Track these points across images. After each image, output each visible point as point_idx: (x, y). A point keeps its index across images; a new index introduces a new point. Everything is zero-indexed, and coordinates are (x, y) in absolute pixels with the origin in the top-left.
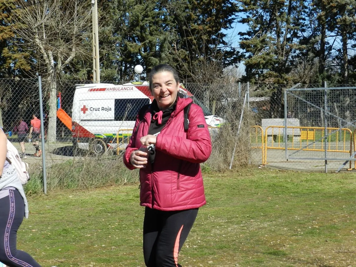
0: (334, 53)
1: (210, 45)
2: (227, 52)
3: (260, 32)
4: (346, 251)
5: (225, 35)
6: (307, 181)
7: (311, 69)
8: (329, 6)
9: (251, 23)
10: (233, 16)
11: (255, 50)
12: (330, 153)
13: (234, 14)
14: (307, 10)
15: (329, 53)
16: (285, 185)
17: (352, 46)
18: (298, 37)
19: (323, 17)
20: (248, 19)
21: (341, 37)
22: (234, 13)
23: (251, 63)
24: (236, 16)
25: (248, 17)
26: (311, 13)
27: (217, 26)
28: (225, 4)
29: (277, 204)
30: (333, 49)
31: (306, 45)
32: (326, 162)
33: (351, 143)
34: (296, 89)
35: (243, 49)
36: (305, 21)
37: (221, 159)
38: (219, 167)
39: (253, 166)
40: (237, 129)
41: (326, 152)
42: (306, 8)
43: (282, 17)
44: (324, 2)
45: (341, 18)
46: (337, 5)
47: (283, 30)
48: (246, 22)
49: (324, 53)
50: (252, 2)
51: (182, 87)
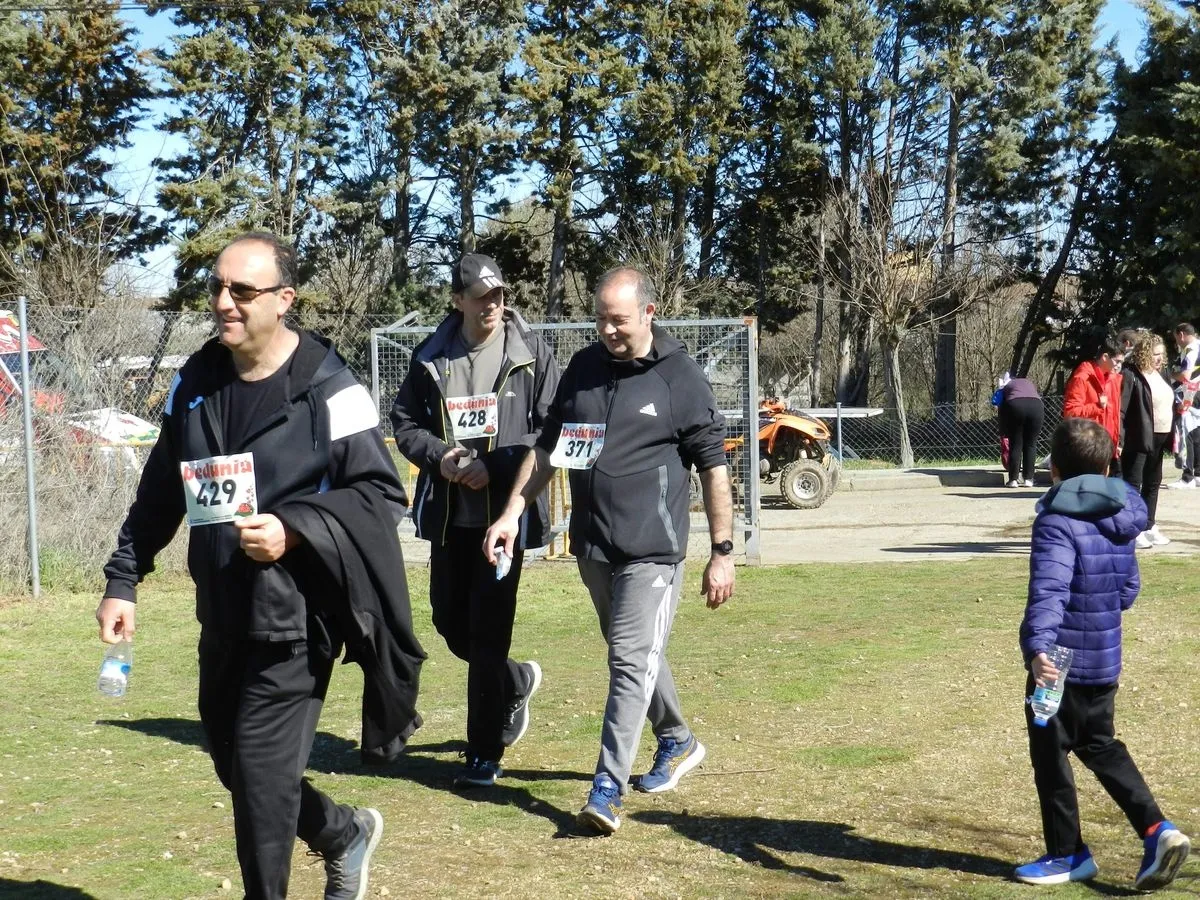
0: (433, 227)
1: (61, 196)
2: (112, 219)
3: (220, 159)
5: (109, 167)
7: (371, 270)
8: (426, 91)
9: (194, 131)
10: (135, 111)
11: (207, 212)
13: (136, 105)
14: (355, 101)
15: (419, 229)
17: (487, 210)
18: (328, 179)
19: (409, 123)
20: (186, 121)
21: (451, 183)
22: (135, 100)
23: (198, 251)
24: (143, 110)
25: (186, 113)
26: (365, 109)
27: (85, 137)
28: (110, 72)
30: (433, 215)
31: (361, 201)
34: (406, 330)
35: (169, 208)
36: (347, 134)
42: (351, 93)
43: (288, 119)
44: (412, 78)
45: (462, 128)
46: (450, 89)
47: (285, 155)
48: (180, 128)
49: (406, 227)
50: (199, 71)
51: (10, 323)
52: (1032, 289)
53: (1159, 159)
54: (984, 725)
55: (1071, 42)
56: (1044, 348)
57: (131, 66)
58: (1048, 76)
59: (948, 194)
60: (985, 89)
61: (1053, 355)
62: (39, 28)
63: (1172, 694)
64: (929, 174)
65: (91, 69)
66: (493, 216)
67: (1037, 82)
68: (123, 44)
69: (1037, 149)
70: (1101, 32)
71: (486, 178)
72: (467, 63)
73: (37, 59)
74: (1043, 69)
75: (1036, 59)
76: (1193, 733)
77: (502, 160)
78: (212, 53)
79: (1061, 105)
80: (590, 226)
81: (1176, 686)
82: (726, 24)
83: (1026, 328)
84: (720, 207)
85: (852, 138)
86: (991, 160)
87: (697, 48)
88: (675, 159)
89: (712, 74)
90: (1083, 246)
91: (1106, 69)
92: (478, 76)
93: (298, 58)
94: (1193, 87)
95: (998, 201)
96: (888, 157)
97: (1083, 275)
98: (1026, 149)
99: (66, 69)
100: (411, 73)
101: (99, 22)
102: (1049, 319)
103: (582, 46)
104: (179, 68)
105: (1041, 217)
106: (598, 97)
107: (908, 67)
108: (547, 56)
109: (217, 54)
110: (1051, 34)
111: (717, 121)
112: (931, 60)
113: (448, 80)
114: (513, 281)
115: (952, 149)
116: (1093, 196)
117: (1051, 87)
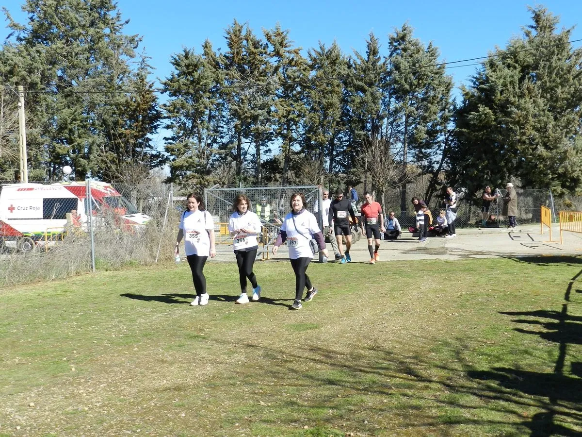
1: (137, 149)
2: (153, 155)
3: (183, 137)
4: (257, 331)
5: (151, 140)
6: (225, 271)
7: (229, 171)
8: (244, 116)
9: (175, 129)
10: (158, 123)
11: (178, 153)
13: (159, 121)
14: (225, 119)
15: (245, 158)
17: (264, 152)
18: (218, 143)
19: (239, 126)
20: (172, 126)
21: (255, 144)
22: (159, 119)
23: (175, 165)
24: (161, 122)
25: (172, 123)
26: (228, 122)
27: (143, 131)
28: (151, 111)
30: (248, 154)
31: (225, 149)
34: (215, 189)
35: (168, 152)
36: (223, 129)
37: (147, 253)
38: (145, 261)
40: (162, 226)
42: (224, 117)
43: (203, 125)
44: (239, 112)
45: (255, 127)
46: (251, 115)
47: (204, 136)
48: (170, 128)
49: (240, 158)
50: (176, 110)
51: (110, 188)
52: (431, 175)
53: (465, 136)
54: (352, 316)
55: (441, 99)
56: (435, 194)
57: (157, 109)
58: (434, 110)
59: (404, 147)
60: (415, 114)
61: (437, 196)
62: (129, 98)
64: (400, 140)
65: (144, 110)
66: (266, 154)
67: (430, 112)
68: (155, 102)
69: (432, 133)
70: (451, 96)
71: (266, 142)
72: (256, 107)
73: (128, 107)
74: (432, 108)
75: (430, 105)
77: (269, 137)
78: (179, 105)
79: (439, 119)
80: (296, 157)
83: (429, 187)
84: (336, 151)
85: (376, 129)
86: (417, 136)
87: (326, 102)
88: (320, 136)
89: (330, 110)
90: (446, 162)
91: (452, 108)
92: (260, 111)
94: (475, 113)
95: (421, 149)
96: (387, 135)
97: (447, 171)
98: (428, 133)
99: (137, 110)
100: (239, 110)
101: (147, 96)
102: (436, 185)
103: (292, 102)
104: (170, 109)
105: (434, 154)
107: (392, 107)
108: (282, 105)
109: (181, 105)
110: (434, 97)
113: (250, 113)
114: (274, 174)
115: (406, 132)
116: (450, 147)
117: (435, 113)
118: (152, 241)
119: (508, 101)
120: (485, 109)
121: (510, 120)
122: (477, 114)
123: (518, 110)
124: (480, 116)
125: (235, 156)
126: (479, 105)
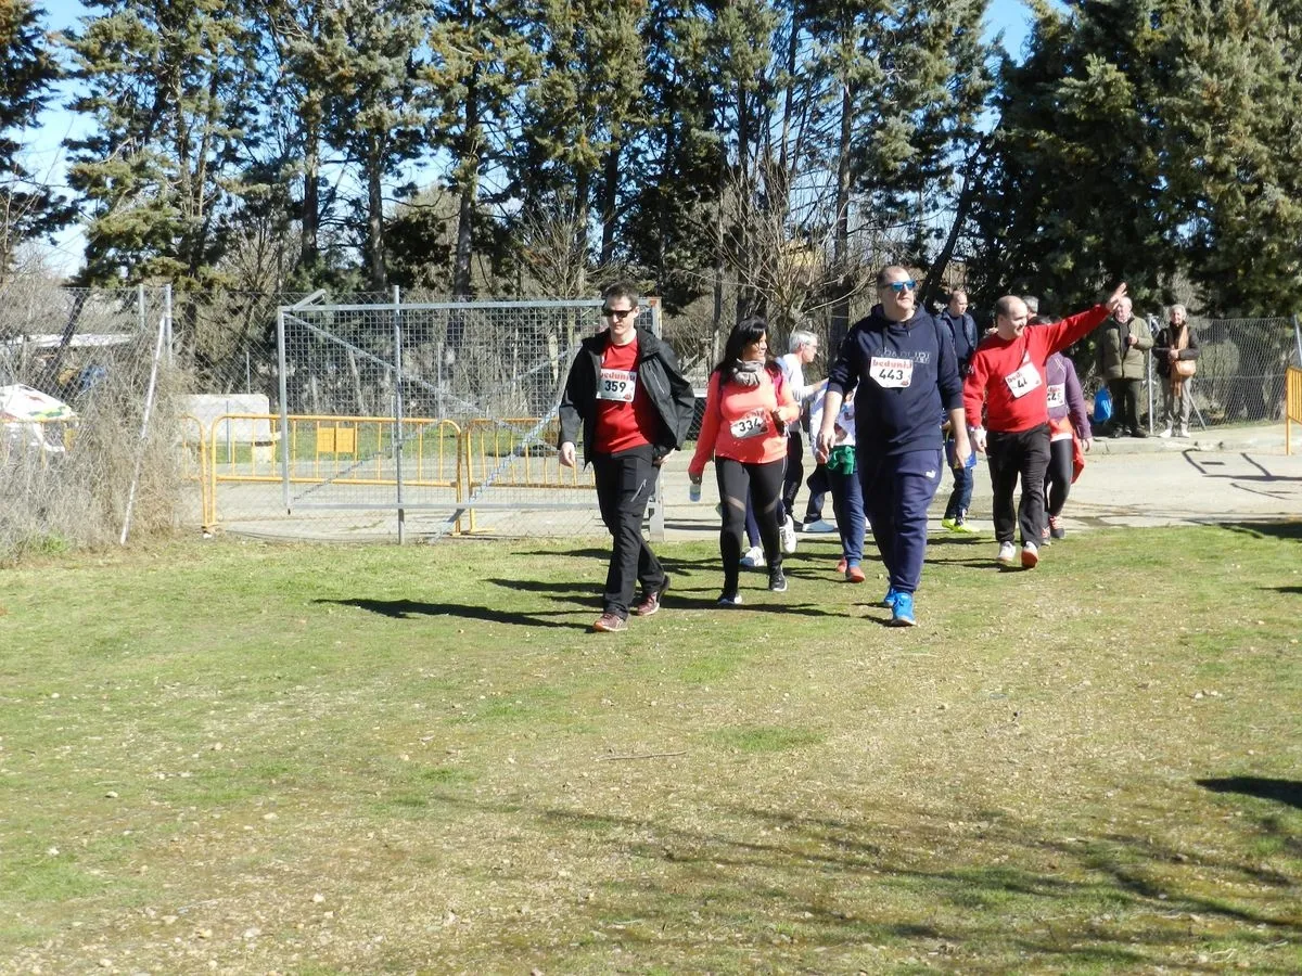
0: (342, 210)
2: (21, 197)
3: (129, 140)
4: (627, 755)
7: (280, 251)
8: (334, 75)
9: (103, 112)
10: (45, 92)
11: (116, 192)
12: (413, 490)
13: (45, 86)
14: (264, 85)
15: (327, 211)
16: (320, 582)
17: (395, 193)
18: (238, 161)
19: (318, 107)
20: (96, 102)
21: (359, 167)
22: (45, 81)
23: (107, 231)
24: (52, 91)
25: (95, 93)
26: (274, 93)
28: (19, 52)
29: (337, 639)
30: (341, 198)
31: (270, 182)
32: (401, 513)
33: (459, 460)
34: (312, 308)
35: (78, 188)
36: (257, 117)
37: (96, 512)
38: (91, 538)
39: (187, 532)
40: (140, 424)
41: (402, 487)
42: (261, 77)
43: (196, 101)
44: (319, 62)
45: (369, 112)
46: (357, 74)
47: (195, 137)
48: (88, 108)
49: (315, 210)
50: (108, 52)
52: (921, 275)
53: (1043, 151)
54: (893, 705)
55: (959, 37)
57: (41, 47)
58: (937, 69)
59: (841, 182)
60: (877, 81)
63: (1076, 672)
64: (823, 163)
66: (401, 200)
67: (926, 74)
68: (33, 25)
69: (928, 140)
70: (987, 28)
71: (394, 162)
72: (375, 48)
74: (932, 62)
75: (925, 53)
76: (1101, 712)
77: (409, 144)
78: (121, 34)
79: (949, 97)
80: (495, 210)
81: (1080, 663)
82: (627, 14)
84: (621, 193)
85: (749, 128)
86: (882, 150)
87: (599, 37)
88: (578, 145)
89: (614, 63)
90: (970, 234)
91: (993, 63)
92: (385, 61)
93: (207, 40)
94: (1076, 82)
95: (889, 190)
96: (784, 146)
97: (969, 262)
98: (916, 140)
100: (318, 56)
102: (937, 304)
103: (487, 33)
104: (87, 48)
105: (930, 206)
106: (503, 84)
107: (803, 59)
108: (453, 43)
109: (126, 35)
110: (940, 29)
111: (619, 109)
112: (825, 53)
113: (355, 65)
114: (420, 263)
115: (845, 139)
116: (979, 185)
117: (940, 80)
118: (111, 471)
119: (1176, 47)
120: (1105, 71)
121: (1182, 103)
122: (1081, 83)
123: (1211, 75)
124: (1091, 90)
125: (296, 204)
126: (1089, 57)
